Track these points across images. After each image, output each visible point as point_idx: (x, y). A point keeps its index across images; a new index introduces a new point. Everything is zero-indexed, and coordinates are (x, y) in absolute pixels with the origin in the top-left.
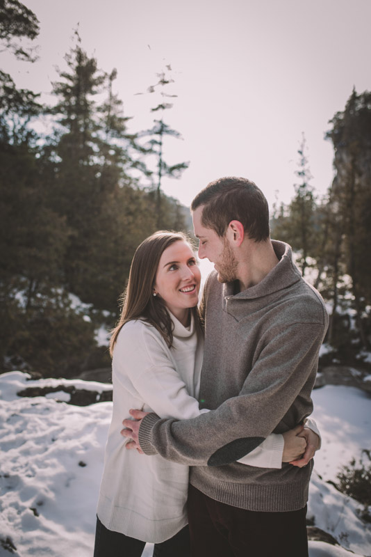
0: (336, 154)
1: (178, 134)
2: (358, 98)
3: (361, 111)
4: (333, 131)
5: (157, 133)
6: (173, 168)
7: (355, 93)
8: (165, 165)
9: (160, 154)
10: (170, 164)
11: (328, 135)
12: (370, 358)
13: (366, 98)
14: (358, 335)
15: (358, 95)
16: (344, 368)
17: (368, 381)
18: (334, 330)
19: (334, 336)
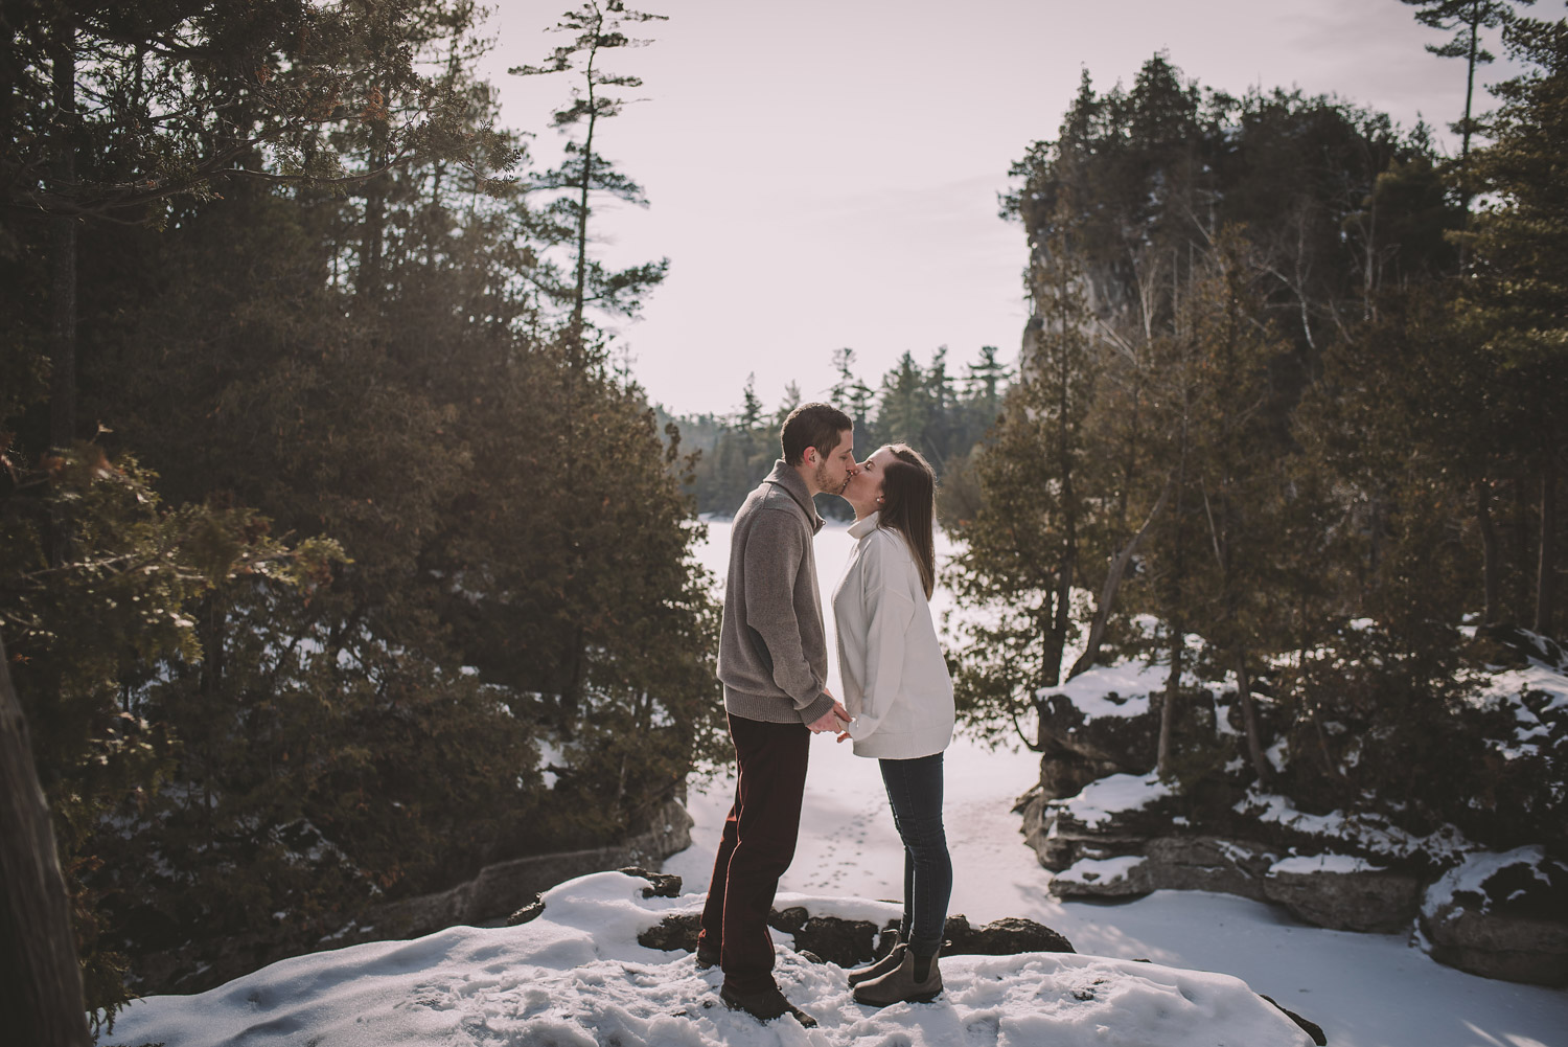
0: (1034, 256)
1: (632, 187)
2: (1095, 109)
3: (1103, 145)
4: (1026, 193)
5: (570, 183)
6: (618, 282)
7: (1086, 93)
8: (596, 268)
9: (582, 240)
10: (614, 266)
11: (1012, 204)
12: (1278, 811)
13: (1119, 109)
14: (1241, 747)
15: (1096, 100)
16: (1203, 839)
17: (1281, 874)
18: (1174, 735)
19: (1173, 752)
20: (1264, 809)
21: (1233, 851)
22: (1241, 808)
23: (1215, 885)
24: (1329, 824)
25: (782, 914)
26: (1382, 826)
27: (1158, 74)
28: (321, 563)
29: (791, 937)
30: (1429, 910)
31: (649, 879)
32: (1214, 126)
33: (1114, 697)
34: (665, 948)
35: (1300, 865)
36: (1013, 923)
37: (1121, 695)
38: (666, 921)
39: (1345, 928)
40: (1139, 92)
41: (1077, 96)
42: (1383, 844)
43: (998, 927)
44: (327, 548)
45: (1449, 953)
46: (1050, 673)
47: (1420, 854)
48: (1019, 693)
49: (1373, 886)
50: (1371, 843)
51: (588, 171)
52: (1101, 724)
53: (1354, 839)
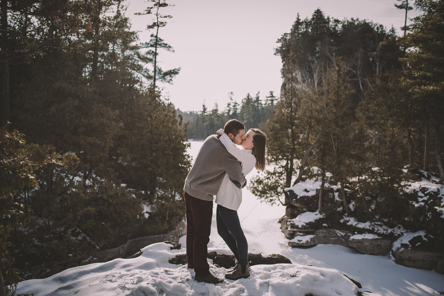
0: (284, 66)
1: (170, 47)
2: (301, 24)
3: (303, 34)
4: (281, 48)
5: (152, 46)
6: (166, 74)
7: (298, 19)
8: (160, 70)
9: (155, 62)
10: (165, 70)
11: (278, 51)
12: (352, 222)
13: (307, 24)
14: (342, 204)
15: (301, 21)
16: (331, 230)
17: (353, 239)
18: (323, 201)
19: (322, 206)
20: (348, 221)
21: (340, 233)
22: (342, 221)
23: (335, 243)
24: (366, 225)
25: (209, 254)
26: (381, 226)
27: (318, 13)
28: (70, 160)
29: (212, 260)
30: (394, 249)
31: (172, 244)
32: (334, 29)
33: (306, 190)
34: (177, 264)
35: (358, 237)
36: (274, 255)
37: (308, 190)
38: (177, 256)
39: (371, 254)
40: (313, 19)
41: (296, 20)
42: (381, 231)
43: (270, 257)
44: (71, 155)
45: (400, 260)
46: (288, 184)
47: (392, 233)
48: (279, 189)
49: (379, 242)
50: (378, 230)
51: (157, 42)
52: (302, 198)
53: (373, 229)
